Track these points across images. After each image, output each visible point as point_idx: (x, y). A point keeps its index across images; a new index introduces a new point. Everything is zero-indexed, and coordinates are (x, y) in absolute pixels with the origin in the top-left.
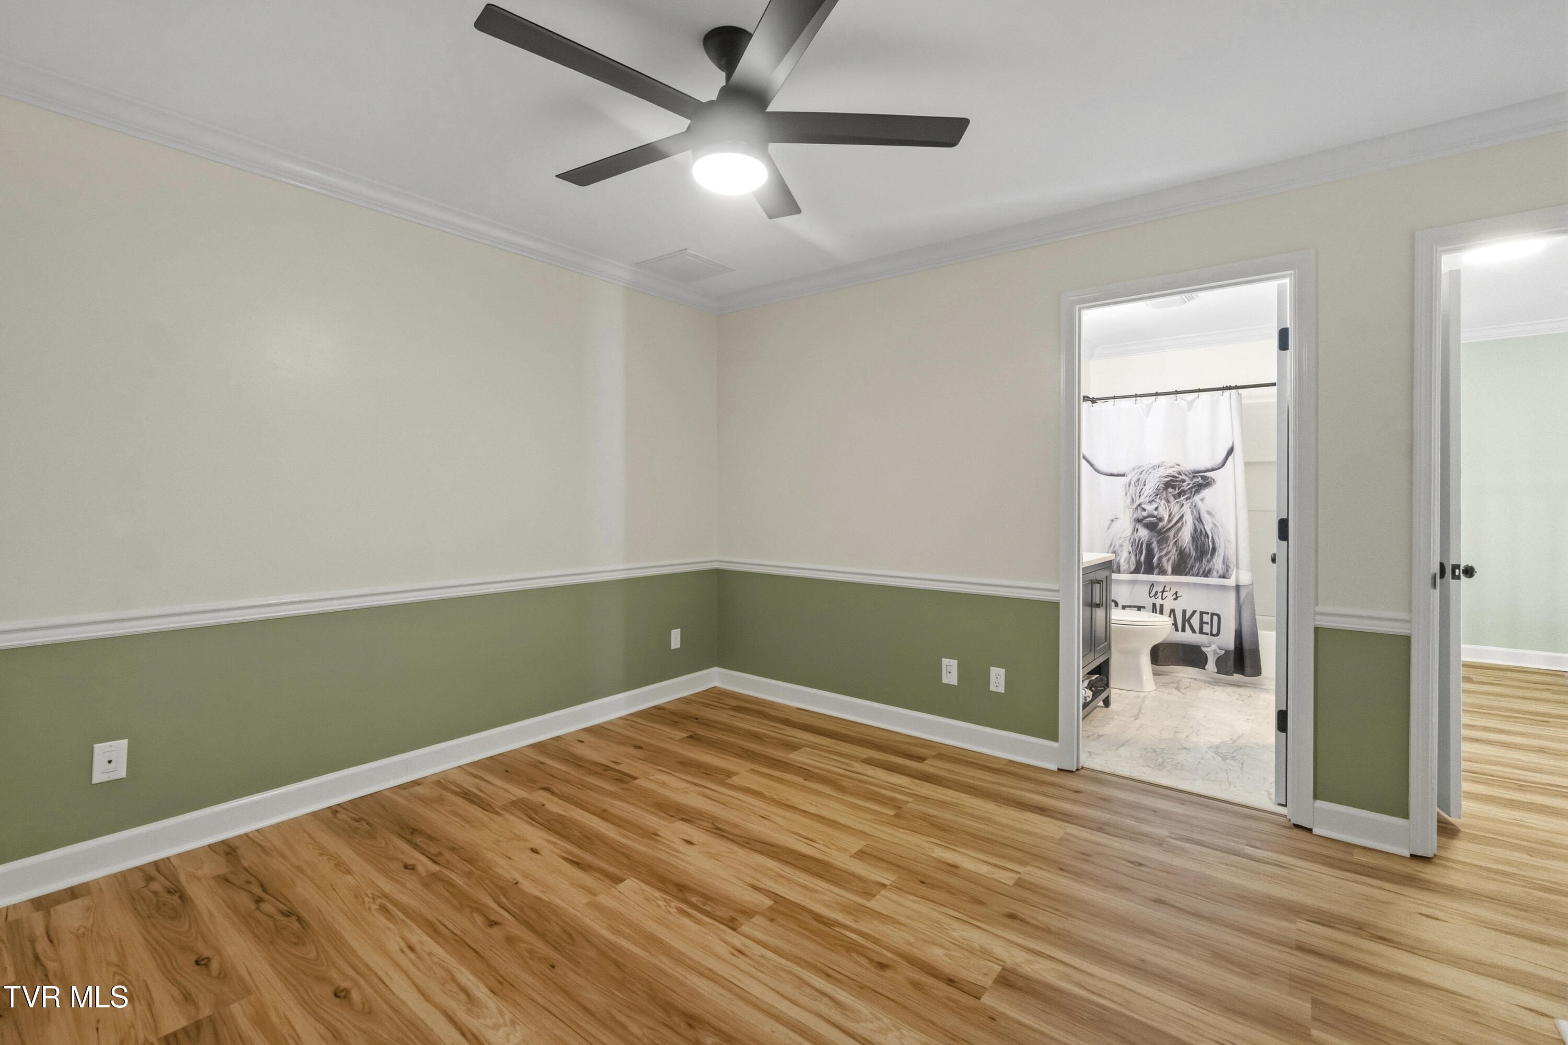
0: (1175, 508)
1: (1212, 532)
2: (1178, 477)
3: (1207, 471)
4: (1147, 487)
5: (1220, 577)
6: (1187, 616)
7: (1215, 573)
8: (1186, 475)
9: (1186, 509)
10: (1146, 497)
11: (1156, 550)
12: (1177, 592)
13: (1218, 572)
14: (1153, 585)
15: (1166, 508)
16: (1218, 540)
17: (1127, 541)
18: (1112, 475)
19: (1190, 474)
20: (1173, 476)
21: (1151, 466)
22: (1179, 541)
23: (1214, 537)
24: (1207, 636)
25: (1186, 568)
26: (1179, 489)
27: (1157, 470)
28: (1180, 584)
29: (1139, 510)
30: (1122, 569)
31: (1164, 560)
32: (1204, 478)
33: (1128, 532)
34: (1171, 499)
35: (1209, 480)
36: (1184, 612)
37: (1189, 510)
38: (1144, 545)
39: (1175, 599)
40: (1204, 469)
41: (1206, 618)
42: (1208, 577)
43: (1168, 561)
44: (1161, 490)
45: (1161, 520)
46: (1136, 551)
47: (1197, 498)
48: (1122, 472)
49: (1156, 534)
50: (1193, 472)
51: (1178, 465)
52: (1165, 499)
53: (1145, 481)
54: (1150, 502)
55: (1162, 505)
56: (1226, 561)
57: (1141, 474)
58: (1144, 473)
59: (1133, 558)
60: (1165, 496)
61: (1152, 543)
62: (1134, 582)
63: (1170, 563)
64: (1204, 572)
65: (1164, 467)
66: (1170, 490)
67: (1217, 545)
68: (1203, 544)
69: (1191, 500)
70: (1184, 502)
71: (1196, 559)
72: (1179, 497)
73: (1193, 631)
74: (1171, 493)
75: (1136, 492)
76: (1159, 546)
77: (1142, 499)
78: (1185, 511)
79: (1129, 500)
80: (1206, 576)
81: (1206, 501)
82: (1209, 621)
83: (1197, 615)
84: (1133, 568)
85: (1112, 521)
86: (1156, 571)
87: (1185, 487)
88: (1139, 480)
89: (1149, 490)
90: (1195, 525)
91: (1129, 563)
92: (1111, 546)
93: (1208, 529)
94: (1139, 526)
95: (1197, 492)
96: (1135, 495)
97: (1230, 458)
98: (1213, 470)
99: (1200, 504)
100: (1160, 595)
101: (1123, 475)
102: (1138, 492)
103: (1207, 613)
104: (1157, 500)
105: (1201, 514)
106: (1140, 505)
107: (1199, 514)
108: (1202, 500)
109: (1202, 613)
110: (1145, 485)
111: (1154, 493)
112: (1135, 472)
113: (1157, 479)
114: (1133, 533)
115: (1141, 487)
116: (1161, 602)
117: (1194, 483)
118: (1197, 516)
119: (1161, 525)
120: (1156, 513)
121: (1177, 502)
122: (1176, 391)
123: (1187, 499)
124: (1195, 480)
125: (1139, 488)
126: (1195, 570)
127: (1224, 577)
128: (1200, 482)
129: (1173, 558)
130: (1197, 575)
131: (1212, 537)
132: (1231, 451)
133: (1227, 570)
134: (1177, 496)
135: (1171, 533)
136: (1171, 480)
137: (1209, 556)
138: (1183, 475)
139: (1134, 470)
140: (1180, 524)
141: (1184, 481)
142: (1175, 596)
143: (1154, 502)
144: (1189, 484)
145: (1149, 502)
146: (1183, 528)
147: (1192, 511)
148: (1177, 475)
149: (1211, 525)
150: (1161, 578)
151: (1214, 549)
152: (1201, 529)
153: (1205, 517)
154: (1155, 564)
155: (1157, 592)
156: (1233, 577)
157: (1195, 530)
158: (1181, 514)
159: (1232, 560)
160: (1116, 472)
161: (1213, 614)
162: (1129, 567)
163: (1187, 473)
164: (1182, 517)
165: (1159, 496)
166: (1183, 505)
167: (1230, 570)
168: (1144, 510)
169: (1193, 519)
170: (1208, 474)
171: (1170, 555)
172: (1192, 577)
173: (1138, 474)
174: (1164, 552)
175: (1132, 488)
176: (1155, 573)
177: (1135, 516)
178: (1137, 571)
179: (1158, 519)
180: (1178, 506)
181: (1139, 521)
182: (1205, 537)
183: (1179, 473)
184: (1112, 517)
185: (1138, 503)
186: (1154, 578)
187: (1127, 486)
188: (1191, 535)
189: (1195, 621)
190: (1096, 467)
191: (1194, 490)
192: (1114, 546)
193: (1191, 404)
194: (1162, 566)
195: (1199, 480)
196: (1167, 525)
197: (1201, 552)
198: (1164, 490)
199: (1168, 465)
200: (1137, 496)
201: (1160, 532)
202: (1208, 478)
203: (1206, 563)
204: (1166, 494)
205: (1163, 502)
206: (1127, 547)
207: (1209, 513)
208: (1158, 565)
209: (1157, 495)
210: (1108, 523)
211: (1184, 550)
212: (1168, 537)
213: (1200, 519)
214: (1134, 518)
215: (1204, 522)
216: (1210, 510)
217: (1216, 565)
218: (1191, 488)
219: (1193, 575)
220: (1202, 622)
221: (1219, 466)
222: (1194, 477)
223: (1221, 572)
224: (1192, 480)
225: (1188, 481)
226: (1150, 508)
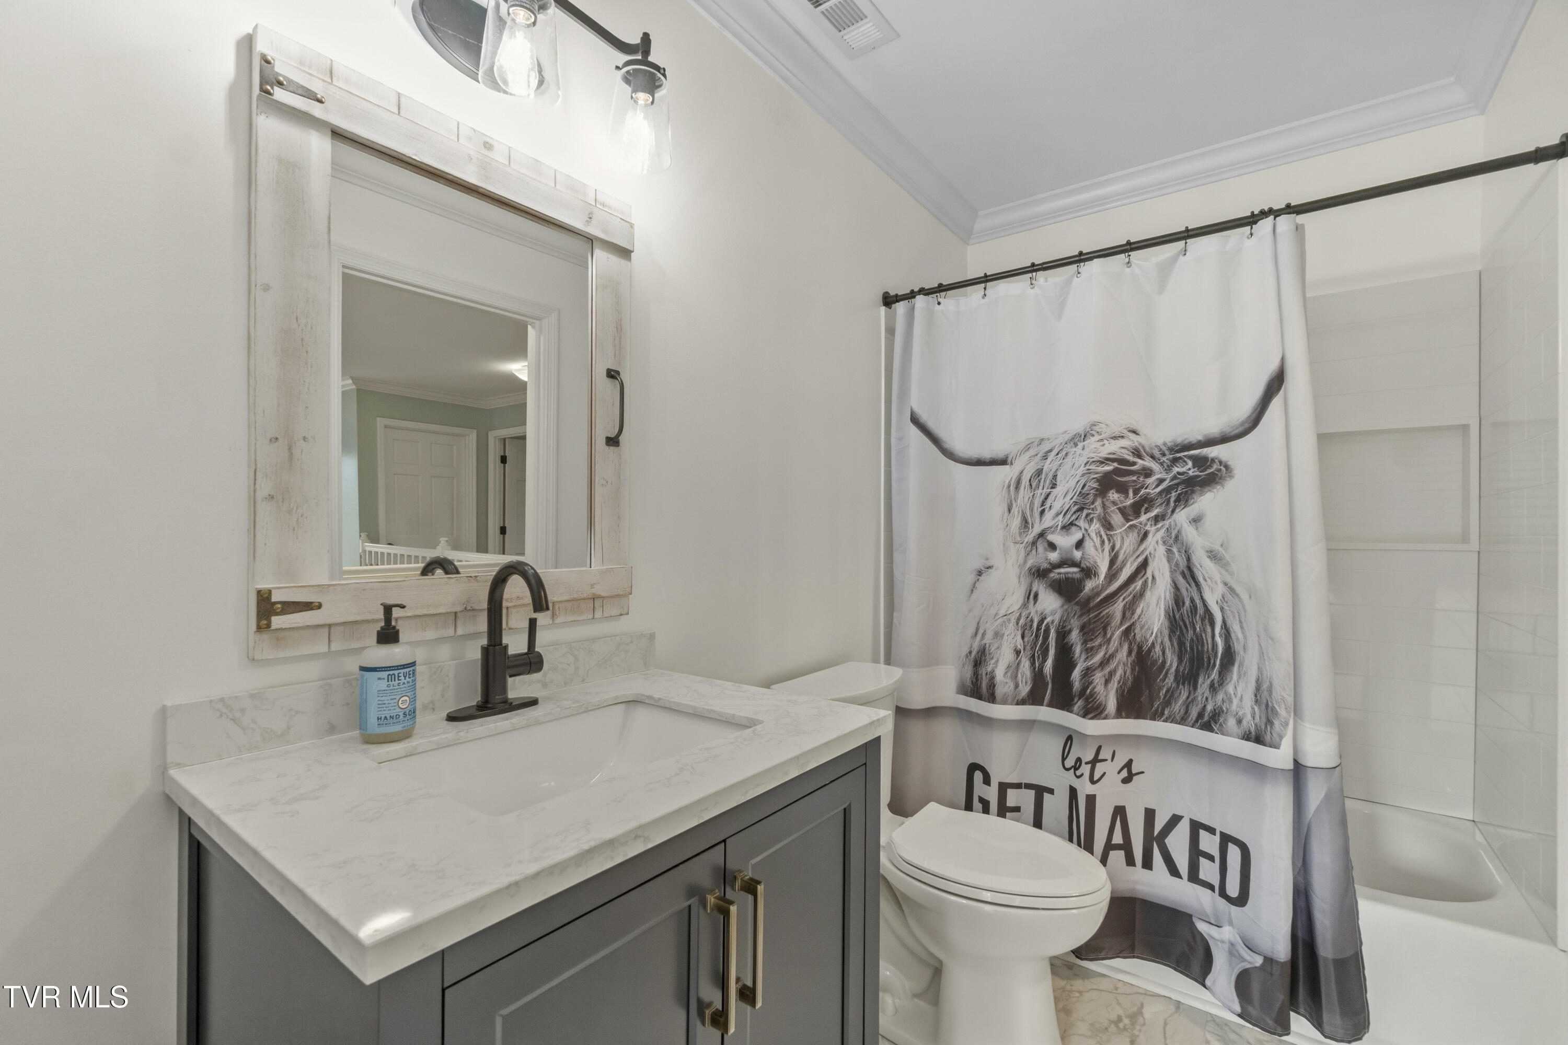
0: (1127, 543)
1: (1222, 609)
2: (1134, 464)
3: (1211, 442)
4: (1060, 490)
5: (1247, 737)
6: (1158, 826)
7: (1231, 722)
8: (1153, 457)
9: (1155, 545)
10: (1058, 515)
11: (1078, 649)
12: (1131, 761)
13: (1239, 722)
14: (1070, 738)
15: (1103, 542)
16: (1240, 636)
17: (1011, 625)
18: (979, 462)
19: (1164, 455)
20: (1122, 461)
21: (1067, 437)
22: (1138, 626)
23: (1229, 623)
24: (1209, 891)
25: (1152, 700)
26: (1136, 492)
27: (1080, 445)
28: (1137, 740)
29: (1041, 546)
30: (1000, 691)
31: (1098, 678)
32: (1201, 462)
33: (1015, 600)
34: (1117, 519)
35: (1215, 467)
36: (1150, 815)
37: (1162, 549)
38: (1053, 634)
39: (1126, 781)
40: (1200, 438)
41: (1209, 843)
42: (1211, 730)
43: (1107, 682)
44: (1091, 497)
45: (1089, 572)
46: (1033, 648)
47: (1182, 517)
48: (1000, 455)
49: (1077, 608)
50: (1171, 450)
51: (1134, 432)
52: (1099, 520)
53: (1055, 477)
54: (1067, 527)
55: (1093, 535)
56: (1265, 694)
57: (1045, 457)
58: (1051, 456)
59: (1026, 665)
60: (1099, 510)
61: (1070, 631)
62: (1027, 725)
63: (1114, 685)
64: (1200, 715)
65: (1097, 437)
66: (1113, 495)
67: (1237, 647)
68: (1199, 640)
69: (1167, 523)
70: (1148, 528)
71: (1181, 679)
72: (1137, 514)
73: (1174, 871)
74: (1114, 503)
75: (1032, 504)
76: (1085, 642)
77: (1048, 521)
78: (1150, 549)
79: (1016, 522)
80: (1207, 727)
81: (1209, 523)
82: (1216, 853)
83: (1182, 829)
84: (1025, 689)
85: (980, 573)
86: (1079, 704)
87: (1151, 488)
88: (1039, 472)
89: (1062, 498)
90: (1176, 587)
91: (1016, 677)
92: (976, 634)
93: (1212, 599)
94: (1040, 588)
95: (1183, 500)
96: (1032, 510)
97: (1276, 404)
98: (1224, 439)
99: (1190, 533)
100: (1085, 769)
101: (1003, 462)
102: (1038, 502)
103: (1212, 831)
104: (1082, 523)
105: (1194, 559)
106: (1042, 535)
107: (1189, 559)
108: (1196, 521)
109: (1196, 827)
110: (1054, 486)
111: (1076, 503)
112: (1032, 452)
113: (1082, 469)
114: (1025, 605)
115: (1046, 491)
116: (1089, 789)
117: (1174, 478)
118: (1183, 564)
119: (1089, 585)
120: (1077, 555)
121: (1131, 527)
122: (1129, 243)
123: (1157, 519)
124: (1176, 470)
125: (1040, 493)
126: (1177, 707)
127: (1258, 739)
128: (1191, 473)
129: (1120, 672)
130: (1183, 721)
131: (1224, 622)
132: (1276, 383)
133: (1269, 722)
134: (1130, 512)
135: (1118, 607)
136: (1116, 471)
137: (1215, 674)
138: (1147, 458)
139: (1027, 448)
140: (1138, 584)
141: (1148, 473)
142: (1125, 773)
143: (1074, 529)
144: (1161, 481)
145: (1064, 527)
146: (1148, 594)
147: (1169, 551)
148: (1131, 458)
149: (1220, 589)
150: (1092, 727)
151: (1229, 657)
152: (1192, 600)
153: (1205, 567)
154: (1077, 685)
155: (1079, 760)
156: (1286, 744)
157: (1178, 601)
158: (1141, 559)
159: (1282, 693)
160: (987, 455)
161: (1226, 839)
162: (1017, 686)
163: (1157, 453)
164: (1144, 565)
165: (1085, 512)
166: (1146, 535)
167: (1276, 723)
168: (1052, 546)
169: (1172, 572)
170: (1212, 452)
171: (1112, 666)
172: (1168, 724)
173: (1039, 457)
174: (1097, 658)
175: (1024, 494)
176: (1076, 708)
177: (1030, 563)
178: (1034, 698)
179: (1083, 570)
180: (1133, 538)
181: (1040, 573)
182: (1203, 620)
183: (1137, 453)
184: (978, 564)
185: (1037, 530)
186: (1071, 720)
187: (1012, 488)
188: (1167, 613)
189: (1178, 843)
190: (947, 446)
191: (1174, 495)
192: (984, 634)
193: (1165, 270)
194: (1092, 694)
195: (1188, 468)
196: (1104, 588)
197: (1191, 660)
198: (1096, 496)
199: (1108, 432)
200: (1037, 514)
201: (1086, 606)
202: (1213, 460)
203: (1207, 694)
204: (1104, 507)
205: (1096, 526)
206: (1012, 639)
207: (1213, 556)
208: (1084, 689)
209: (1081, 509)
210: (971, 578)
211: (1149, 651)
212: (1109, 617)
213: (1190, 574)
214: (1028, 566)
215: (1201, 580)
216: (1217, 547)
217: (1235, 702)
218: (1168, 490)
219: (1171, 719)
220: (1196, 853)
221: (1240, 429)
222: (1175, 461)
223: (1249, 723)
224: (1168, 469)
225: (1159, 472)
226: (1065, 541)
